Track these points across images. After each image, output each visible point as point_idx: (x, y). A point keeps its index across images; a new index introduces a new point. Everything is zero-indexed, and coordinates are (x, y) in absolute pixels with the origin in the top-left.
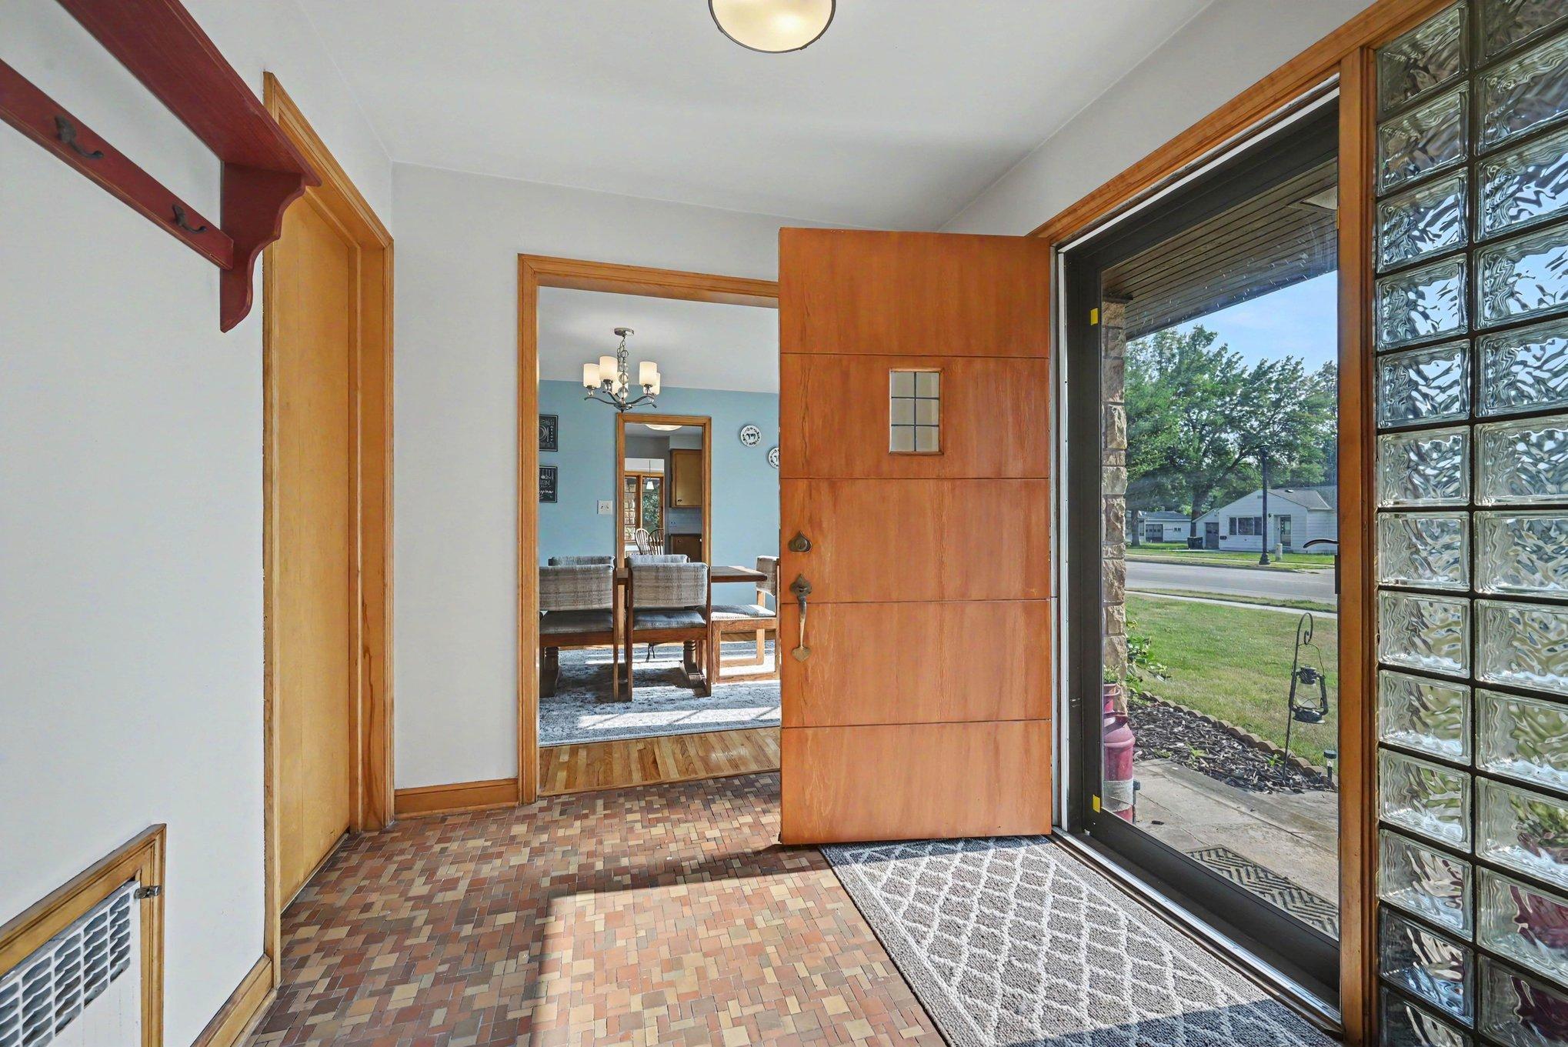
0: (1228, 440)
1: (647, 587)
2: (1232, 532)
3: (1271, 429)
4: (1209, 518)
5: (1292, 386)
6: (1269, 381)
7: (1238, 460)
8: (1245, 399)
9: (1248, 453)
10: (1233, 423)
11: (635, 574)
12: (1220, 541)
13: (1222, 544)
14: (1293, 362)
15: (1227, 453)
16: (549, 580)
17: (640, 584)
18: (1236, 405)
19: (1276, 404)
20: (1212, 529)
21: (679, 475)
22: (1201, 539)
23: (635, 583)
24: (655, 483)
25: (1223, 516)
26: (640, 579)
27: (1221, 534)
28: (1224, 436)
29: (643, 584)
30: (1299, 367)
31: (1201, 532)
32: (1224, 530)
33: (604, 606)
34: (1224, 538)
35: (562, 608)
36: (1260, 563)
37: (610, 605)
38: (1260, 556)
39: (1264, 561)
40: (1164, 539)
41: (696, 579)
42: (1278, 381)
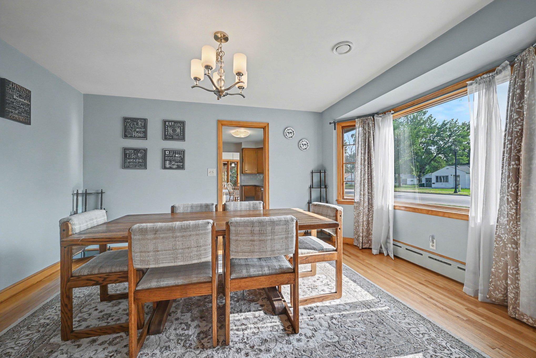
0: (431, 149)
1: (243, 241)
2: (437, 181)
3: (448, 145)
4: (427, 176)
5: (455, 129)
6: (446, 128)
7: (436, 156)
8: (438, 135)
9: (440, 153)
10: (434, 143)
11: (232, 228)
12: (432, 184)
13: (433, 185)
14: (454, 121)
15: (432, 154)
16: (148, 239)
17: (236, 238)
18: (435, 137)
19: (450, 136)
20: (429, 180)
21: (246, 159)
22: (424, 184)
23: (233, 237)
24: (235, 164)
25: (433, 176)
26: (237, 234)
27: (433, 182)
28: (430, 147)
29: (239, 238)
30: (457, 123)
31: (424, 181)
32: (434, 180)
33: (203, 260)
34: (434, 183)
35: (161, 265)
36: (454, 193)
37: (209, 259)
38: (454, 190)
39: (456, 192)
40: (407, 184)
41: (287, 231)
42: (449, 128)
